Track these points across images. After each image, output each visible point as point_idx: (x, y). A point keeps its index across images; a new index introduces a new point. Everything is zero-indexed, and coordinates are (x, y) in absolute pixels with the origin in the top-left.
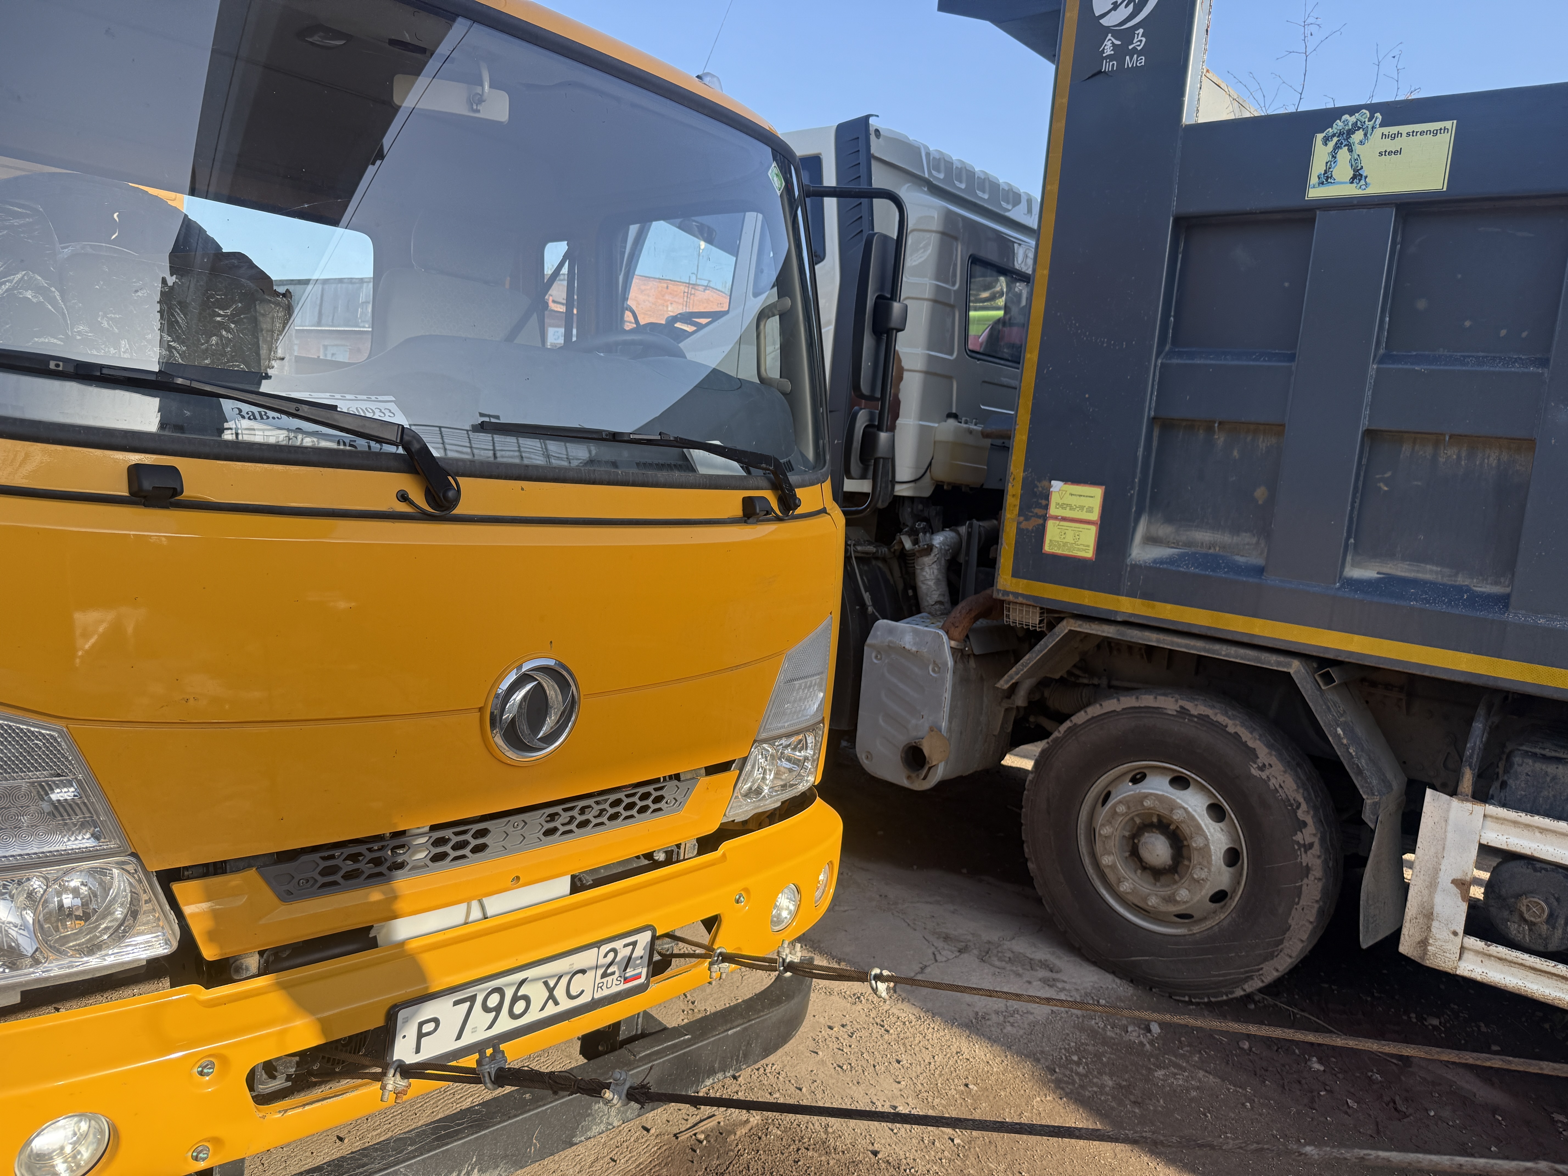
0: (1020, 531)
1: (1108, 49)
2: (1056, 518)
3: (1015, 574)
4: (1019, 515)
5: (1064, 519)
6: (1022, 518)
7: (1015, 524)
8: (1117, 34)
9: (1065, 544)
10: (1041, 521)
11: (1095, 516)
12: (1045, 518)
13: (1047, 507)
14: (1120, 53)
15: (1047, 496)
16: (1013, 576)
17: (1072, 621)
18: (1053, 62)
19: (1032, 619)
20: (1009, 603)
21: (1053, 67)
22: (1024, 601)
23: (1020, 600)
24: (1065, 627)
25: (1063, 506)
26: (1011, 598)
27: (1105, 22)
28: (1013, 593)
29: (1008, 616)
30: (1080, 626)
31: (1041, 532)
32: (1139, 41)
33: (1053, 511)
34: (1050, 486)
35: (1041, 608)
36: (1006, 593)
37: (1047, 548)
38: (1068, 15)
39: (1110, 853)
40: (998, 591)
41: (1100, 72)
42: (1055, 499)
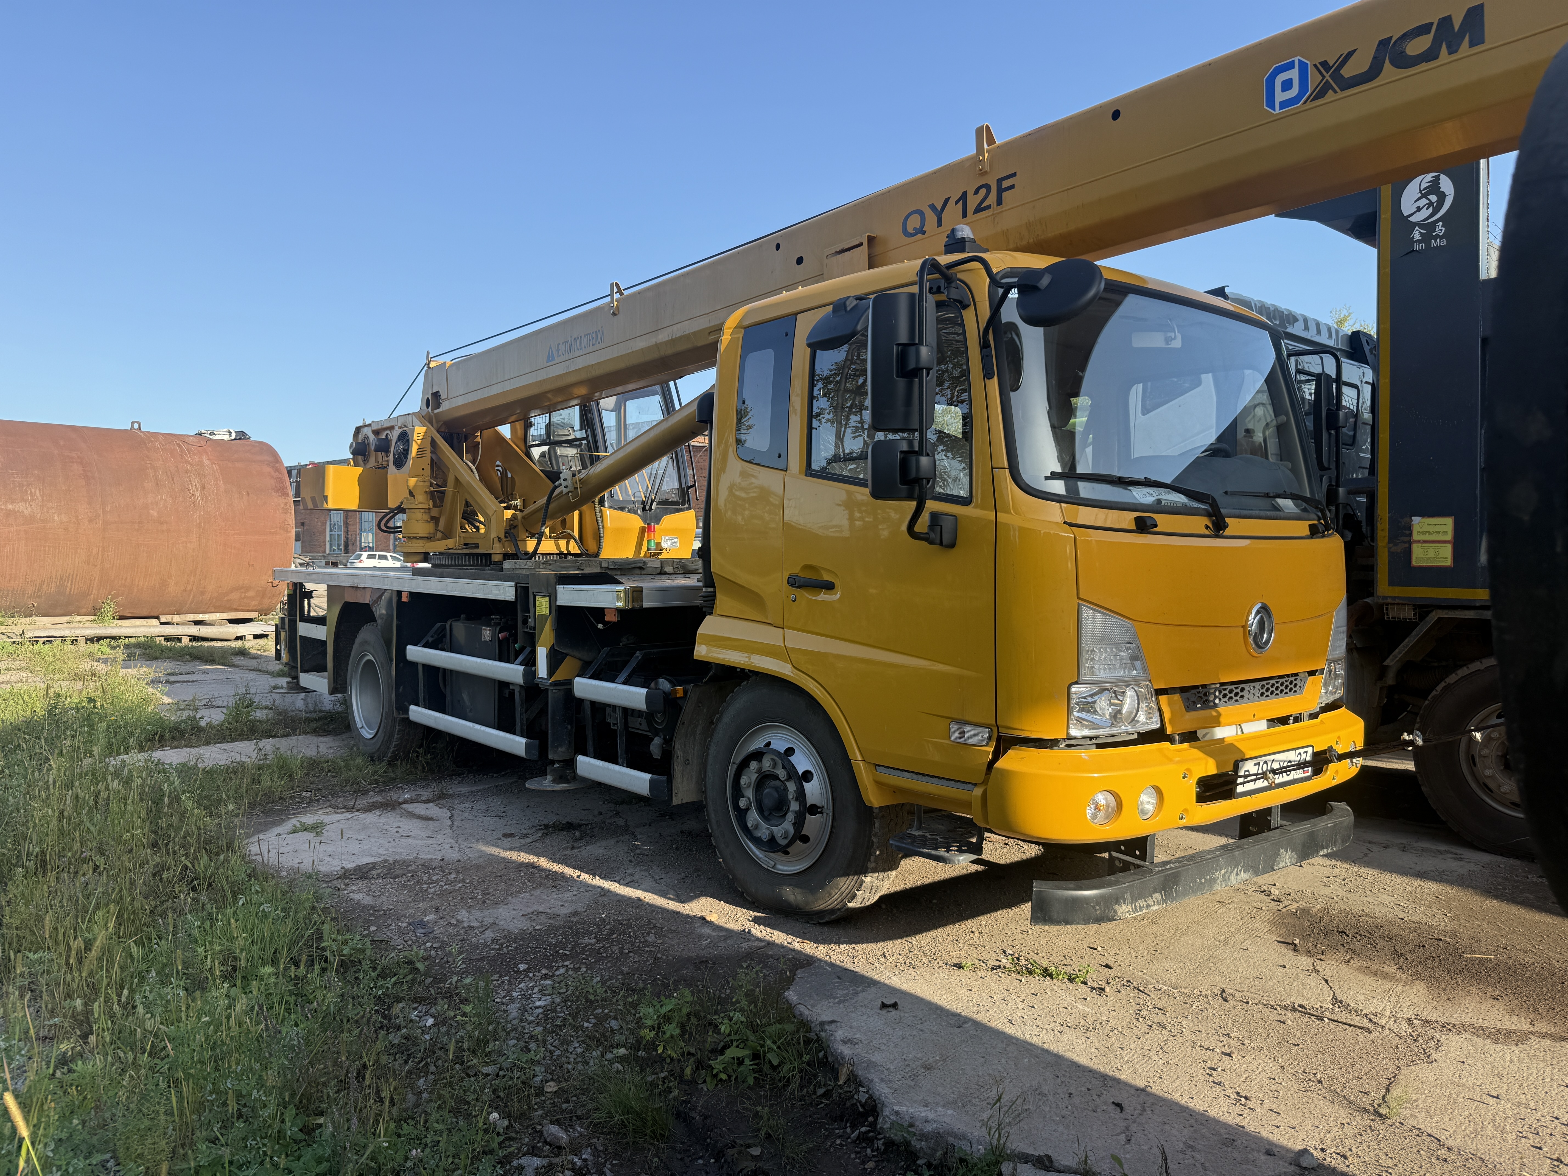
0: (1391, 554)
1: (1417, 234)
2: (1419, 542)
3: (1391, 583)
4: (1389, 543)
5: (1425, 542)
6: (1391, 545)
7: (1387, 549)
8: (1421, 225)
9: (1428, 559)
10: (1407, 545)
11: (1449, 537)
12: (1410, 543)
13: (1410, 535)
14: (1426, 238)
15: (1410, 528)
16: (1389, 585)
17: (1439, 611)
18: (1374, 246)
19: (1408, 614)
20: (1387, 604)
21: (1375, 251)
22: (1401, 602)
23: (1397, 601)
24: (1434, 616)
25: (1424, 533)
26: (1389, 601)
27: (1411, 219)
28: (1390, 597)
29: (1387, 614)
30: (1446, 614)
31: (1408, 552)
32: (1440, 229)
33: (1416, 537)
34: (1411, 521)
35: (1414, 605)
36: (1384, 597)
37: (1414, 563)
38: (1383, 216)
39: (1490, 768)
40: (1379, 597)
41: (1413, 250)
42: (1416, 529)
